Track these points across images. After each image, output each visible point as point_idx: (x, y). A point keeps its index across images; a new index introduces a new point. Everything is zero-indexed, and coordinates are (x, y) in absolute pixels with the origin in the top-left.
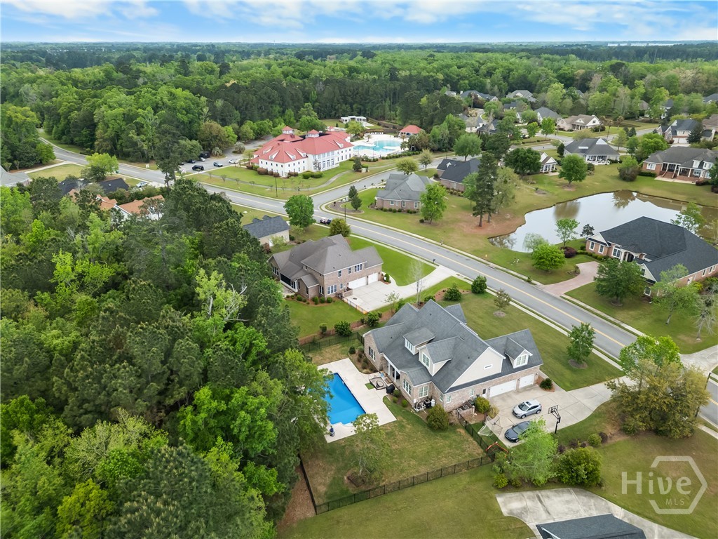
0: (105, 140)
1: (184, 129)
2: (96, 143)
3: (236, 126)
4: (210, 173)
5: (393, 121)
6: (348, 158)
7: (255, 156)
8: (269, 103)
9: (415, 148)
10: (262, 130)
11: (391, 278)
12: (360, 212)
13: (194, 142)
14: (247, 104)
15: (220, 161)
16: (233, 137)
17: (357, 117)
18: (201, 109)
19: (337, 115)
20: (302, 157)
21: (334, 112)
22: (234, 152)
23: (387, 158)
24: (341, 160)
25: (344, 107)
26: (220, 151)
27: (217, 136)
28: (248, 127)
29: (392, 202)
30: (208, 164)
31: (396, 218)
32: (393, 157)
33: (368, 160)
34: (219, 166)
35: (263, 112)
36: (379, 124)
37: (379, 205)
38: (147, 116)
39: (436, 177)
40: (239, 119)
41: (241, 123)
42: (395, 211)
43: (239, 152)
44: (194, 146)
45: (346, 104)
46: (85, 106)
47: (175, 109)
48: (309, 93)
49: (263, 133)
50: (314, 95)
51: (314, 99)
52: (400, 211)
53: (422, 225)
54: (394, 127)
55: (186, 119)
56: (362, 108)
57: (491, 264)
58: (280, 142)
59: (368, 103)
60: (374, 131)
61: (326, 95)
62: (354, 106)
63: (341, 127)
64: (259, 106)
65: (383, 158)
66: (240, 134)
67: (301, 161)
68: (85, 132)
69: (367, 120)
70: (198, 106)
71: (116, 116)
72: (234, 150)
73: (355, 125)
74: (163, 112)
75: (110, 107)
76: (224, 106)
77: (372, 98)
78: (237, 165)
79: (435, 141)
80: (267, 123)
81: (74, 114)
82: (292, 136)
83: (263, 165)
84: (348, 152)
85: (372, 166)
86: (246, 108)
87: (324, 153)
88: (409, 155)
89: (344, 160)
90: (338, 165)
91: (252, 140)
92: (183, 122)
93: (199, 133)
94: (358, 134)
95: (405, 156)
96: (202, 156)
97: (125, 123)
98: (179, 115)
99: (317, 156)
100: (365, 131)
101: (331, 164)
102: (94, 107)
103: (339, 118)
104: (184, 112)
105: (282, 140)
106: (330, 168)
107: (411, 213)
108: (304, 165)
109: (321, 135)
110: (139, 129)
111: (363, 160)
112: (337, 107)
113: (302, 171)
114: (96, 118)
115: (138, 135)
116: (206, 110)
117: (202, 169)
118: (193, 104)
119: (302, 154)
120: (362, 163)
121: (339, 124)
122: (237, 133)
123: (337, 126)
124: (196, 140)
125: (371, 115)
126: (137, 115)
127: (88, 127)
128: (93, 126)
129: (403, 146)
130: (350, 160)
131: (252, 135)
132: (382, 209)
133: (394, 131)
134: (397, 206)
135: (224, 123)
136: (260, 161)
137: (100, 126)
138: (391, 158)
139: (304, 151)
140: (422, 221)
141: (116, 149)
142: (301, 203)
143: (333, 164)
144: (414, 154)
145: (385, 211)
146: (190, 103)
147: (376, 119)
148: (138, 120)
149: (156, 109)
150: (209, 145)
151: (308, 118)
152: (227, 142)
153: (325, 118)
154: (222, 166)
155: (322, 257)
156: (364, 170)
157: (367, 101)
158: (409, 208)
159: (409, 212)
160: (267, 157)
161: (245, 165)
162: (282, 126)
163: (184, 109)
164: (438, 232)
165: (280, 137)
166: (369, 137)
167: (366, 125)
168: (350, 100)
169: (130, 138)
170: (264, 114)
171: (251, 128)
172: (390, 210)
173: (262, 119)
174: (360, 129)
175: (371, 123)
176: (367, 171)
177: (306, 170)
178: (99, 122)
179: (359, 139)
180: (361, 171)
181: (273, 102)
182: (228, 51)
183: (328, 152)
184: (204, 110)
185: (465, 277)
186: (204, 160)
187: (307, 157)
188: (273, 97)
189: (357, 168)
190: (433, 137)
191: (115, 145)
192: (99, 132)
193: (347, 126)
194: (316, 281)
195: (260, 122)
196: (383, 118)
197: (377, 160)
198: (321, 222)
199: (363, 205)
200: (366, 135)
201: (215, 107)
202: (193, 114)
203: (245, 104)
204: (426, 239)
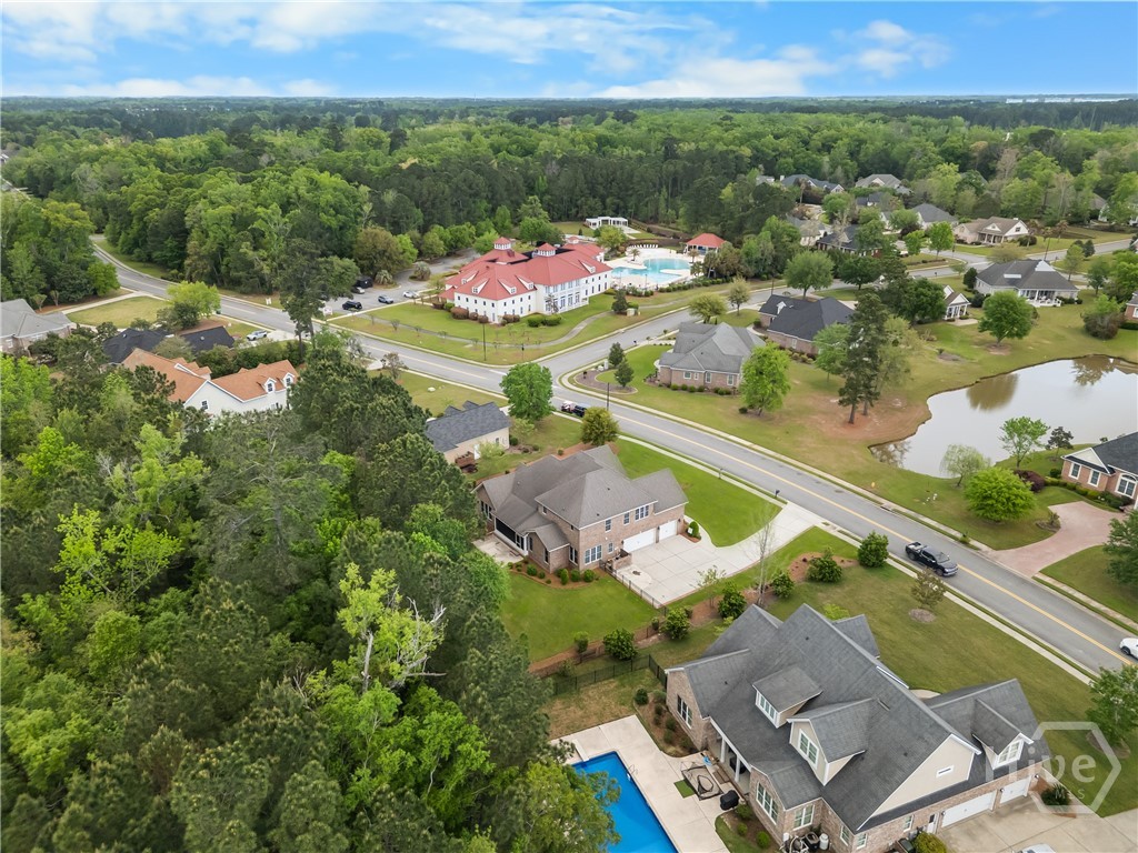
0: (201, 258)
1: (330, 239)
2: (187, 262)
3: (416, 234)
4: (372, 315)
5: (672, 225)
6: (603, 290)
7: (448, 287)
8: (471, 196)
9: (716, 273)
10: (458, 240)
11: (702, 531)
12: (630, 390)
13: (347, 262)
14: (435, 198)
15: (389, 294)
16: (412, 253)
17: (613, 219)
18: (360, 207)
19: (580, 215)
20: (526, 290)
21: (574, 211)
22: (413, 278)
23: (668, 290)
24: (590, 294)
25: (591, 201)
26: (389, 277)
27: (385, 251)
28: (436, 236)
29: (687, 374)
30: (368, 298)
31: (696, 403)
32: (679, 288)
33: (636, 294)
34: (387, 303)
35: (460, 210)
36: (649, 231)
37: (662, 378)
38: (272, 219)
39: (758, 325)
40: (421, 221)
41: (424, 230)
42: (692, 390)
43: (421, 277)
44: (347, 269)
45: (594, 197)
46: (173, 201)
47: (317, 206)
48: (534, 179)
49: (460, 245)
50: (542, 183)
51: (543, 189)
52: (701, 390)
53: (743, 417)
54: (675, 236)
55: (334, 223)
56: (622, 204)
57: (886, 503)
58: (490, 264)
59: (631, 195)
60: (642, 243)
61: (562, 182)
62: (608, 201)
63: (587, 235)
64: (455, 200)
65: (662, 291)
66: (423, 248)
67: (525, 296)
68: (170, 243)
69: (629, 224)
70: (354, 202)
71: (221, 219)
72: (412, 274)
73: (612, 234)
74: (298, 211)
75: (212, 203)
76: (398, 201)
77: (637, 187)
78: (418, 301)
79: (749, 262)
80: (467, 229)
81: (154, 214)
82: (510, 253)
83: (462, 302)
84: (603, 280)
85: (645, 305)
86: (433, 204)
87: (562, 283)
88: (706, 285)
89: (596, 292)
90: (587, 302)
91: (442, 257)
92: (330, 228)
93: (355, 246)
94: (617, 249)
95: (699, 286)
96: (359, 284)
97: (234, 229)
98: (324, 217)
99: (551, 288)
100: (629, 243)
101: (574, 301)
102: (186, 202)
103: (583, 219)
104: (332, 211)
105: (494, 261)
106: (574, 307)
107: (722, 394)
108: (530, 302)
109: (559, 251)
110: (258, 240)
111: (628, 294)
112: (579, 202)
113: (525, 313)
114: (188, 221)
115: (255, 249)
116: (367, 208)
117: (359, 307)
118: (347, 198)
119: (527, 285)
120: (629, 300)
121: (584, 230)
122: (417, 245)
123: (580, 234)
124: (350, 257)
125: (635, 214)
126: (255, 217)
127: (175, 235)
128: (183, 234)
129: (694, 269)
130: (606, 293)
131: (442, 249)
132: (669, 386)
133: (676, 242)
134: (696, 380)
135: (397, 229)
136: (456, 295)
137: (195, 234)
138: (674, 290)
139: (530, 279)
140: (743, 411)
141: (219, 271)
142: (531, 378)
143: (577, 301)
144: (713, 283)
145: (675, 389)
146: (342, 197)
147: (644, 222)
148: (256, 225)
149: (286, 207)
150: (372, 267)
151: (534, 220)
152: (400, 262)
153: (560, 219)
154: (392, 302)
155: (576, 492)
156: (631, 312)
157: (630, 192)
158: (718, 384)
159: (717, 391)
160: (467, 290)
161: (430, 300)
162: (491, 235)
163: (331, 206)
164: (774, 433)
165: (490, 256)
166: (635, 253)
167: (629, 232)
168: (601, 190)
169: (241, 254)
170: (461, 214)
171: (441, 238)
172: (684, 388)
173: (459, 222)
174: (620, 239)
175: (635, 228)
176: (636, 313)
177: (533, 311)
178: (192, 227)
179: (618, 256)
180: (626, 314)
181: (476, 195)
182: (404, 111)
183: (570, 281)
184: (365, 208)
185: (839, 528)
186: (362, 291)
187: (535, 289)
188: (477, 185)
189: (620, 309)
190: (747, 254)
191: (217, 265)
192: (192, 245)
193: (597, 234)
194: (563, 537)
195: (455, 227)
196: (655, 219)
197: (652, 293)
198: (564, 410)
199: (636, 378)
200: (630, 249)
201: (382, 203)
202: (345, 215)
203: (431, 198)
204: (756, 447)
